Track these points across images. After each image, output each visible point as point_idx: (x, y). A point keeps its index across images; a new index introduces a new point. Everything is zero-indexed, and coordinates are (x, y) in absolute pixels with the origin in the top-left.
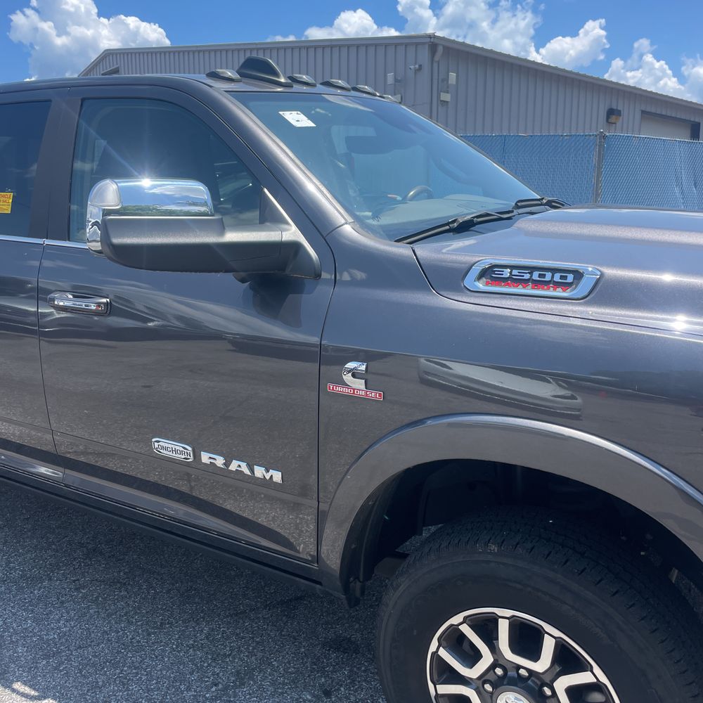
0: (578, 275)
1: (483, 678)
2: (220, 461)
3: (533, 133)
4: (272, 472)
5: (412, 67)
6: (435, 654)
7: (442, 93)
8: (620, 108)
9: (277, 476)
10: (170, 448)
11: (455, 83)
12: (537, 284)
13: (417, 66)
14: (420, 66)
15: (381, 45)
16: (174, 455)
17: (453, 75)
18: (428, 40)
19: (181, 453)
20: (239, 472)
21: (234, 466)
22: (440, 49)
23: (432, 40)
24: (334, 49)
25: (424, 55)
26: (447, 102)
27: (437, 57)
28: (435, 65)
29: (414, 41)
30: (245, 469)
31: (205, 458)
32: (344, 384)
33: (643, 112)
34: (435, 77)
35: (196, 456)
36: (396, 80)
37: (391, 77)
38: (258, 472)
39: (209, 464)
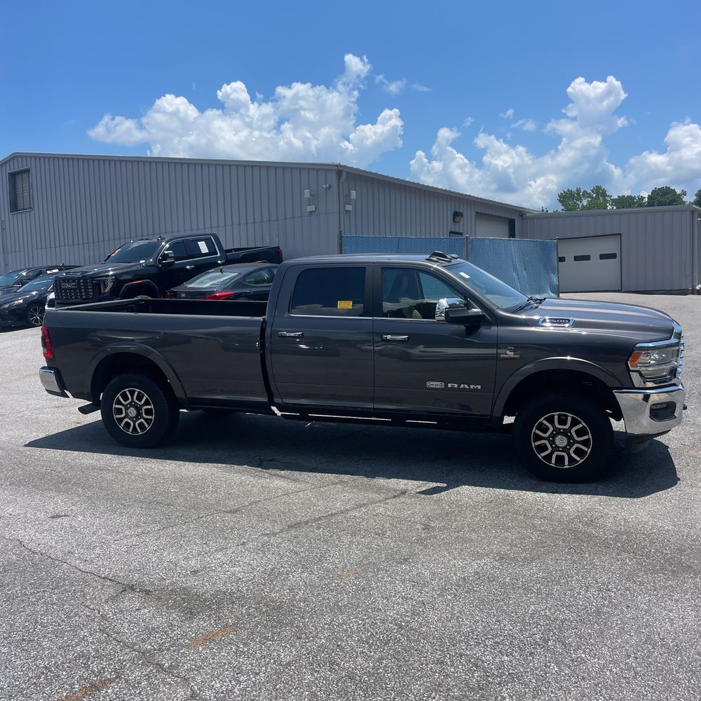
0: (569, 320)
1: (549, 436)
2: (456, 386)
4: (477, 386)
5: (324, 186)
6: (535, 432)
7: (346, 206)
9: (479, 387)
10: (433, 384)
11: (355, 198)
12: (558, 323)
13: (328, 186)
14: (330, 186)
16: (436, 387)
17: (353, 193)
19: (440, 385)
20: (464, 388)
22: (344, 174)
23: (339, 168)
25: (333, 179)
26: (349, 211)
27: (342, 180)
28: (341, 185)
29: (325, 167)
30: (466, 386)
31: (450, 385)
32: (506, 354)
33: (477, 213)
34: (341, 194)
35: (446, 385)
36: (311, 195)
37: (307, 193)
38: (472, 387)
39: (452, 387)
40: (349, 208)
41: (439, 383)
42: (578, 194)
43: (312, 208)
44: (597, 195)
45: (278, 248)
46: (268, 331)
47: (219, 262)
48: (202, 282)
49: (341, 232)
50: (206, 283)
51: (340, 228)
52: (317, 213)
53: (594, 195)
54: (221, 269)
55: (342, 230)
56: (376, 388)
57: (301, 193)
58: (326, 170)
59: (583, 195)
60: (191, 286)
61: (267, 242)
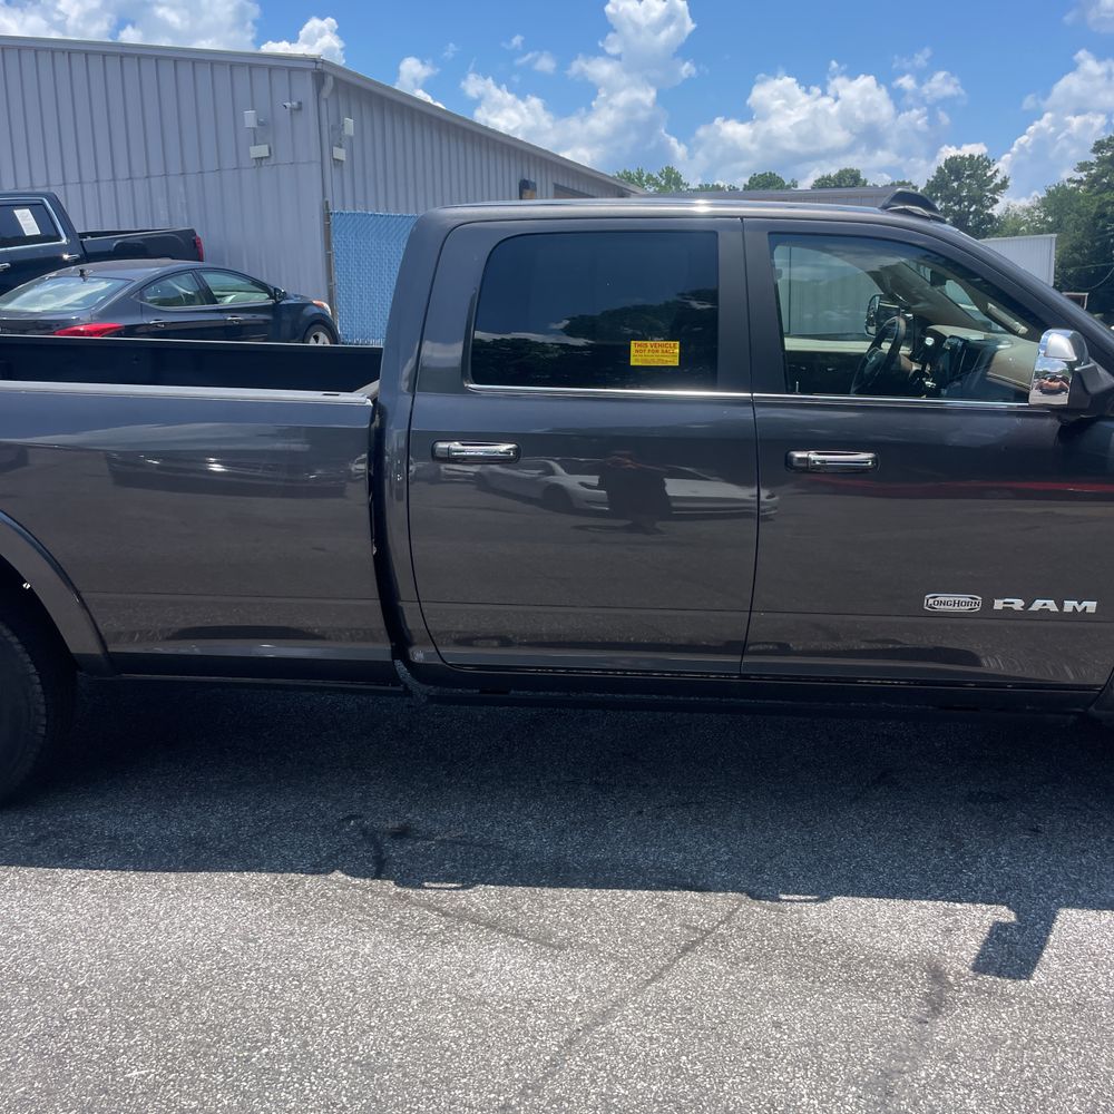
2: (1018, 604)
3: (407, 212)
4: (1085, 604)
5: (288, 104)
7: (335, 149)
8: (533, 180)
9: (1091, 606)
10: (952, 601)
11: (352, 134)
13: (295, 104)
14: (300, 103)
15: (222, 63)
16: (957, 608)
17: (349, 124)
18: (313, 65)
19: (967, 604)
20: (1044, 611)
21: (1038, 605)
22: (330, 81)
23: (319, 66)
24: (126, 60)
25: (305, 91)
26: (342, 161)
27: (324, 94)
28: (323, 104)
29: (287, 64)
30: (1051, 606)
33: (557, 187)
34: (324, 122)
35: (988, 604)
36: (259, 123)
37: (249, 118)
38: (1069, 605)
39: (1008, 610)
40: (340, 154)
41: (965, 598)
42: (640, 178)
43: (262, 150)
44: (668, 182)
45: (192, 232)
46: (395, 440)
47: (66, 257)
48: (36, 300)
49: (327, 202)
50: (45, 301)
51: (324, 196)
52: (272, 161)
53: (663, 183)
54: (82, 271)
55: (329, 199)
56: (753, 614)
57: (236, 117)
58: (291, 70)
59: (648, 181)
60: (10, 307)
61: (163, 219)
